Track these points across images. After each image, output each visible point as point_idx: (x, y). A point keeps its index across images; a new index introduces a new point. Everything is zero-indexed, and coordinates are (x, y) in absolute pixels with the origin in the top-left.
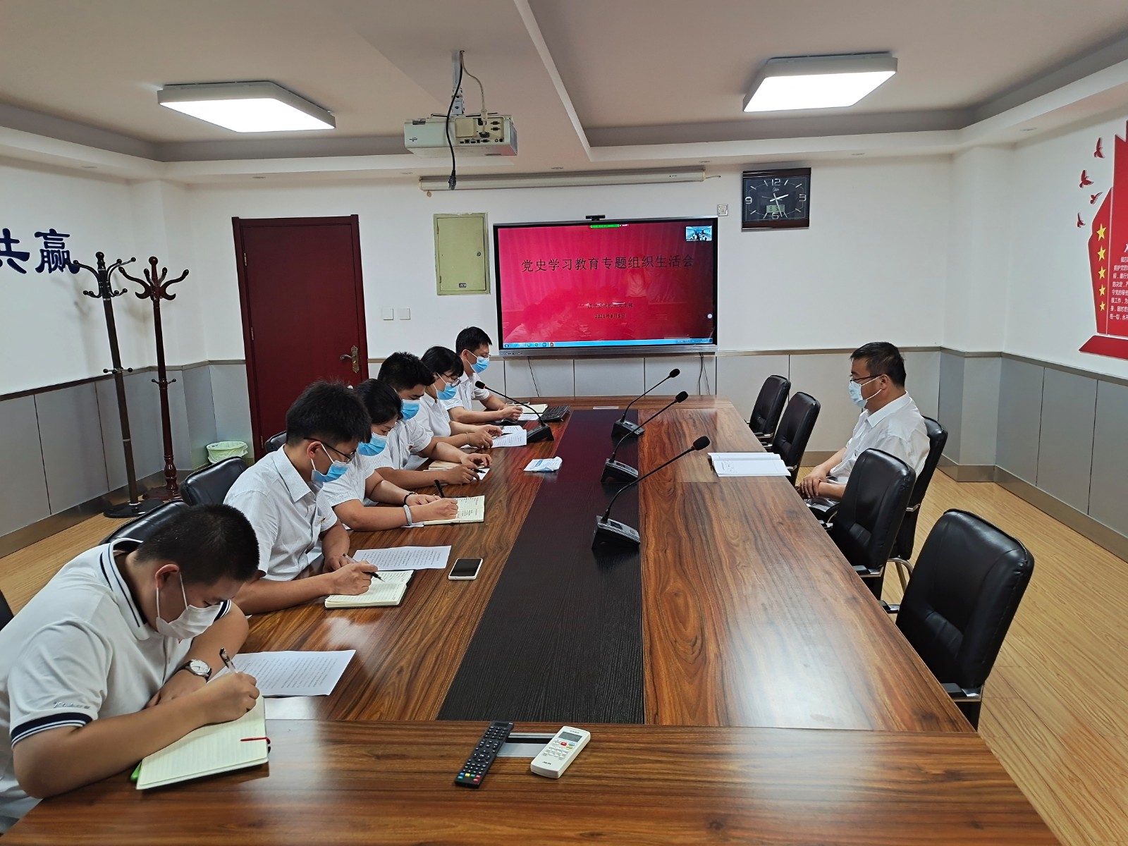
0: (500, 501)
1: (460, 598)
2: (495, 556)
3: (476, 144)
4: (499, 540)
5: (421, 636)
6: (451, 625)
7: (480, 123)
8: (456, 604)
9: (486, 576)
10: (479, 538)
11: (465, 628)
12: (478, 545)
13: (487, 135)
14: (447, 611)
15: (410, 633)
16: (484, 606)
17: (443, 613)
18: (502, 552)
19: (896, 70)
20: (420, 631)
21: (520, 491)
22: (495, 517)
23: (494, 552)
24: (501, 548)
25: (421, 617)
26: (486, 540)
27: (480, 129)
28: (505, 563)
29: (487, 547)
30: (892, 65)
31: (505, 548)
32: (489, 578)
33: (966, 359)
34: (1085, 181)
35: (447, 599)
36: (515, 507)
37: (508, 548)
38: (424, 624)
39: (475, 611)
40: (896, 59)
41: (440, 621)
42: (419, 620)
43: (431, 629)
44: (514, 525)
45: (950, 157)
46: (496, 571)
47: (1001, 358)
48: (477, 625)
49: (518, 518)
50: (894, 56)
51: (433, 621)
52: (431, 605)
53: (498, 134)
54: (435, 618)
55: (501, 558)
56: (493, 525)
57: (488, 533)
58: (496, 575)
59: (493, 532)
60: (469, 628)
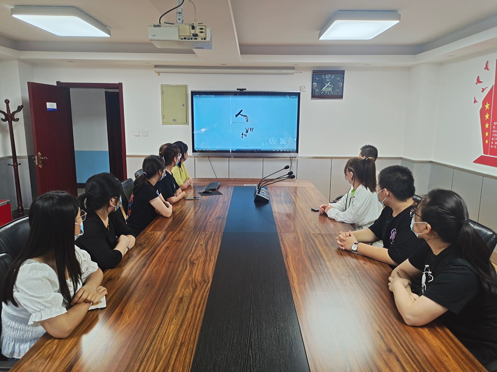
0: (201, 245)
1: (181, 326)
2: (202, 288)
3: (190, 40)
4: (203, 275)
5: (155, 365)
6: (176, 353)
7: (193, 28)
8: (179, 331)
9: (197, 305)
10: (191, 272)
11: (186, 354)
12: (190, 279)
13: (196, 35)
14: (173, 338)
15: (148, 360)
16: (198, 332)
17: (170, 340)
18: (205, 284)
19: (400, 20)
20: (155, 358)
21: (212, 238)
22: (199, 256)
23: (200, 283)
24: (205, 281)
25: (155, 344)
26: (195, 275)
27: (193, 32)
28: (208, 294)
29: (196, 280)
30: (398, 17)
31: (207, 281)
32: (199, 306)
33: (414, 164)
34: (479, 81)
35: (172, 326)
36: (210, 249)
37: (209, 282)
38: (157, 352)
39: (192, 339)
40: (400, 15)
41: (169, 348)
42: (154, 347)
43: (162, 357)
44: (211, 263)
45: (409, 68)
46: (203, 301)
47: (430, 164)
48: (194, 352)
49: (213, 257)
50: (399, 13)
51: (163, 348)
52: (162, 332)
53: (203, 35)
54: (165, 345)
55: (205, 289)
56: (199, 262)
57: (195, 269)
58: (204, 304)
59: (199, 268)
60: (188, 355)
